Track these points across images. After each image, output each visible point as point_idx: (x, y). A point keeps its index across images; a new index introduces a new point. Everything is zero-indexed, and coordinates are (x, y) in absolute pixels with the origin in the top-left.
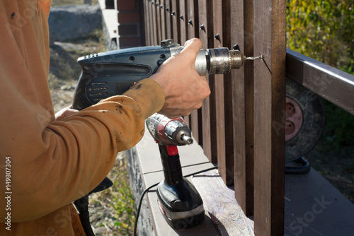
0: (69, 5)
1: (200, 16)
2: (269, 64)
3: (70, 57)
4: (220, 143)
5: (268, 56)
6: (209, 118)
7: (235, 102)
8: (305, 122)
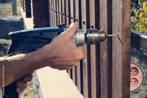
0: (3, 16)
1: (82, 15)
2: (121, 38)
3: (3, 47)
4: (93, 90)
5: (120, 34)
6: (87, 76)
7: (102, 64)
8: (144, 79)
